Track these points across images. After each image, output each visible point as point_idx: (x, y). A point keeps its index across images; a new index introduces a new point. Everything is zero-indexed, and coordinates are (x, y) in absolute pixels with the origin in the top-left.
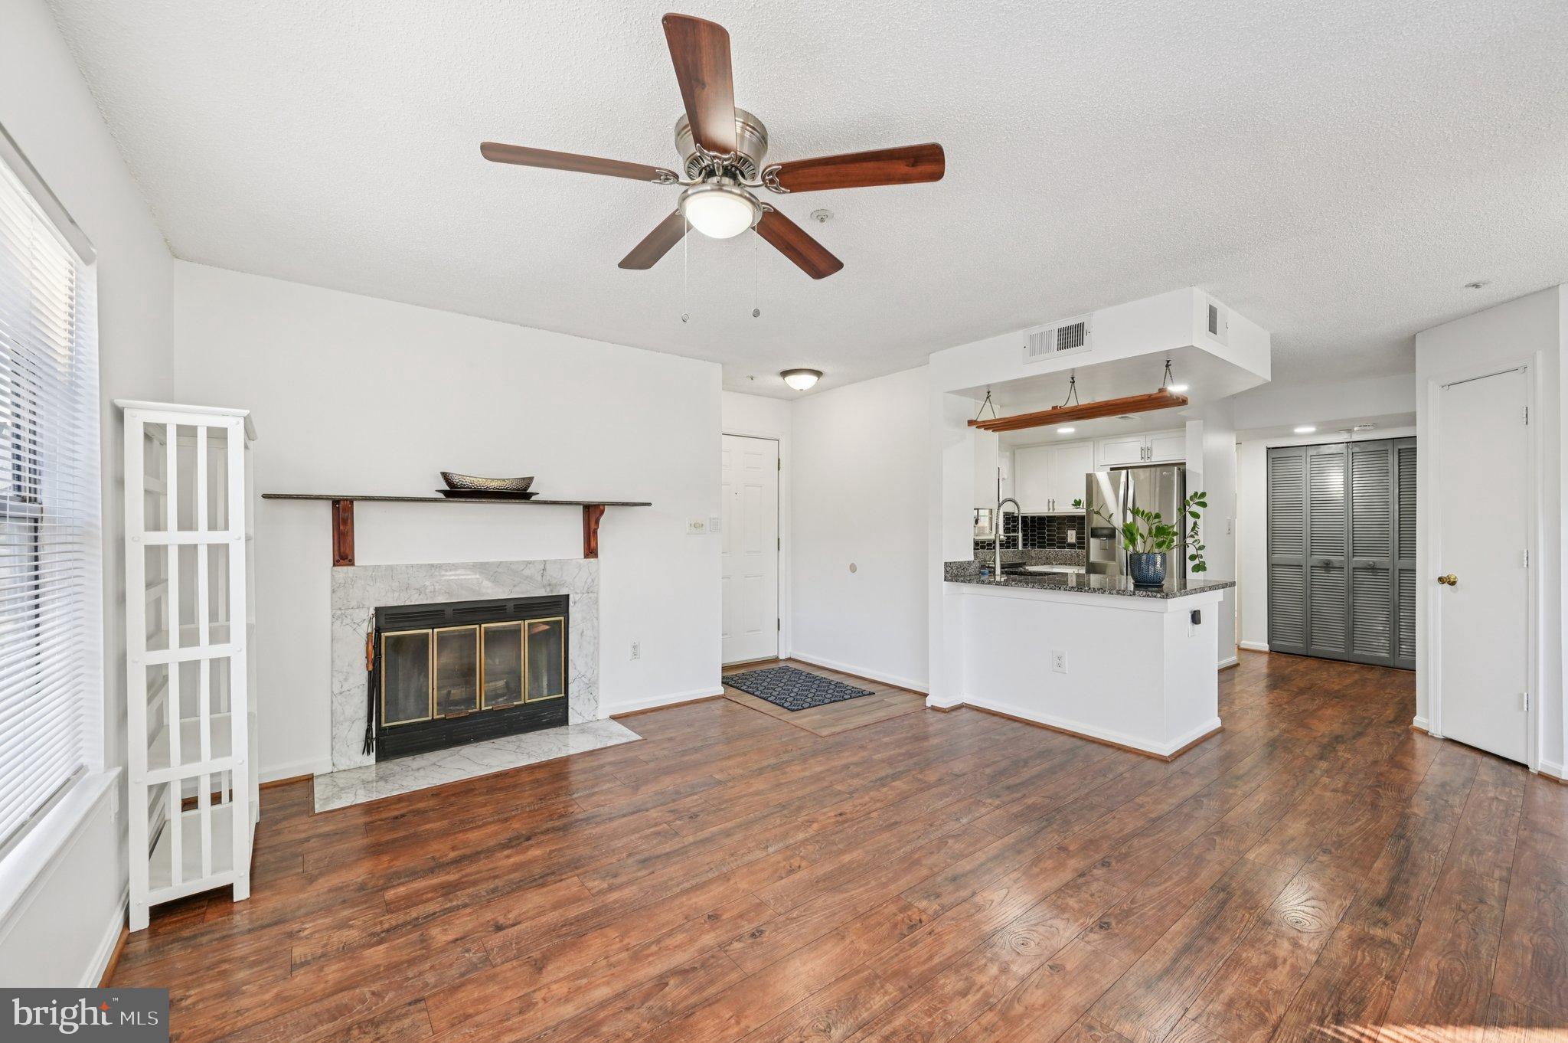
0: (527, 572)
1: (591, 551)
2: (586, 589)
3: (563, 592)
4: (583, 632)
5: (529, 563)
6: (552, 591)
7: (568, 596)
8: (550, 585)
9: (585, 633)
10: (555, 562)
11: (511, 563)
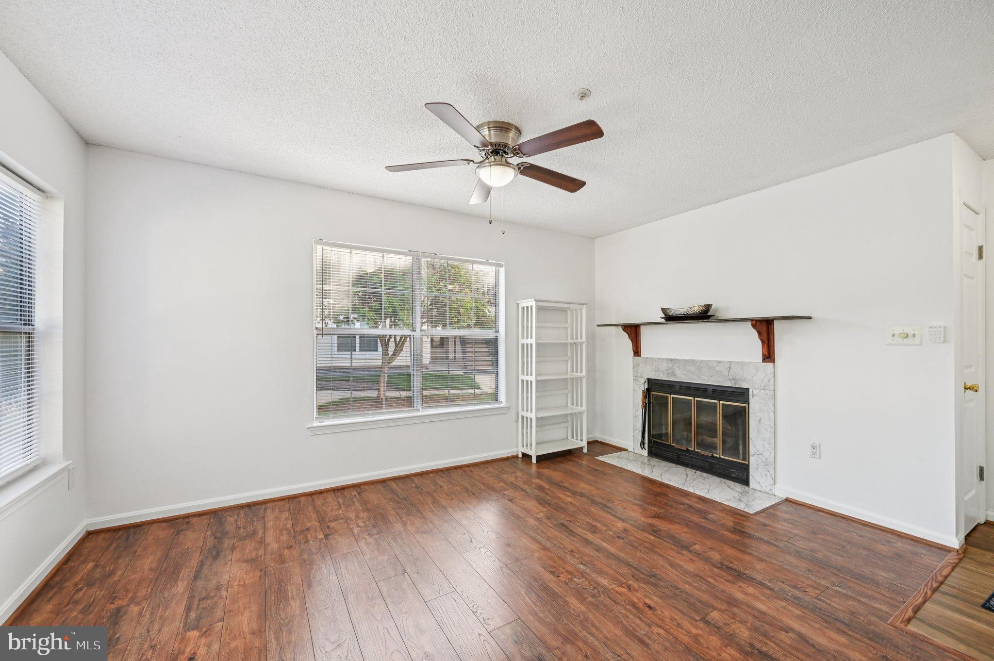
0: (718, 368)
1: (769, 356)
2: (762, 387)
3: (744, 386)
4: (760, 420)
5: (720, 362)
6: (735, 384)
7: (748, 389)
8: (734, 379)
9: (762, 421)
10: (738, 363)
11: (709, 361)
